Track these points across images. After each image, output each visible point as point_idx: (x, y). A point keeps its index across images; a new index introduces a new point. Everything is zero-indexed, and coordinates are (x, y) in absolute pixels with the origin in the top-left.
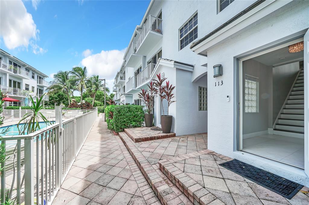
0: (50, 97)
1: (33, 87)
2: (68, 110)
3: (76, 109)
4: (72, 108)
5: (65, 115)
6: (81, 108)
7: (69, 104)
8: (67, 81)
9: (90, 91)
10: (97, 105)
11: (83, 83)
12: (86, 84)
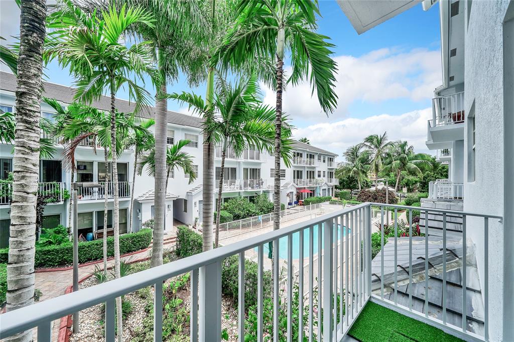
0: (341, 180)
1: (325, 171)
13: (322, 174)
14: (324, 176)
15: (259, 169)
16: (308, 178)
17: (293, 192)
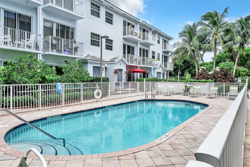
0: (175, 65)
1: (159, 54)
2: (194, 83)
3: (206, 82)
4: (200, 80)
5: (191, 91)
6: (214, 80)
7: (197, 73)
8: (194, 39)
9: (230, 50)
10: (239, 74)
11: (217, 37)
12: (222, 37)
13: (156, 57)
14: (159, 59)
15: (73, 29)
16: (140, 56)
17: (122, 70)
